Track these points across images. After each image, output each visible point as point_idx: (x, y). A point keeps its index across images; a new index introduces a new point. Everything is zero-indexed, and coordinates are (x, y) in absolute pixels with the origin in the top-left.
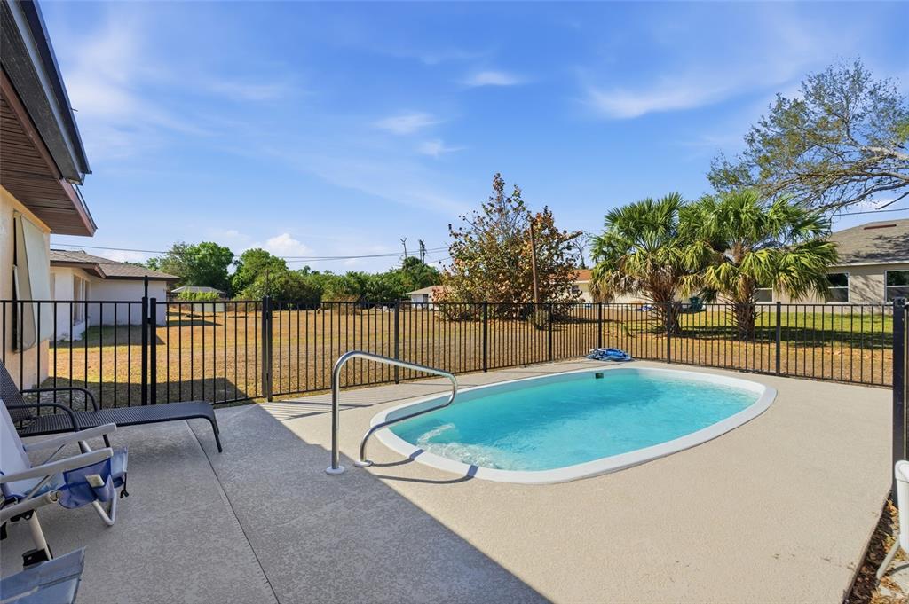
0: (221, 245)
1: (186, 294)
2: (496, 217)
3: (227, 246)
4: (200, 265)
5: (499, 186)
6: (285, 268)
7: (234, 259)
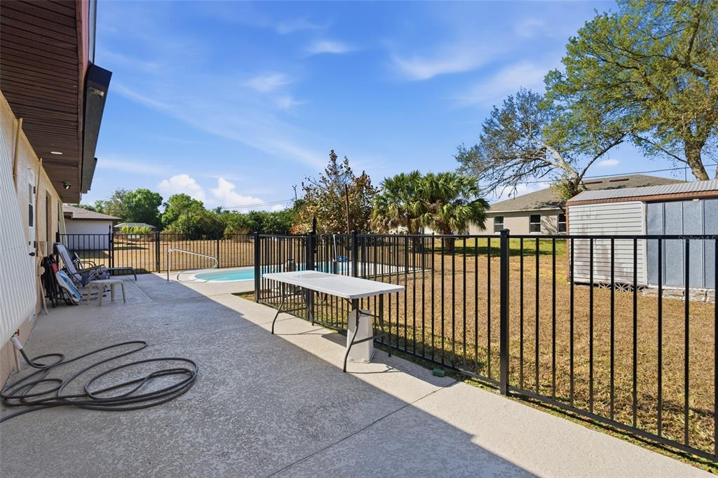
0: (153, 191)
1: (126, 228)
2: (333, 177)
3: (157, 192)
4: (136, 206)
5: (334, 158)
6: (203, 209)
7: (163, 202)
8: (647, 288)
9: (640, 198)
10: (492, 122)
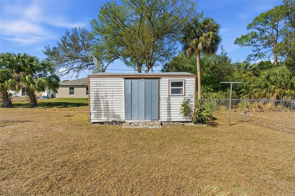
8: (125, 122)
9: (123, 76)
10: (66, 38)
